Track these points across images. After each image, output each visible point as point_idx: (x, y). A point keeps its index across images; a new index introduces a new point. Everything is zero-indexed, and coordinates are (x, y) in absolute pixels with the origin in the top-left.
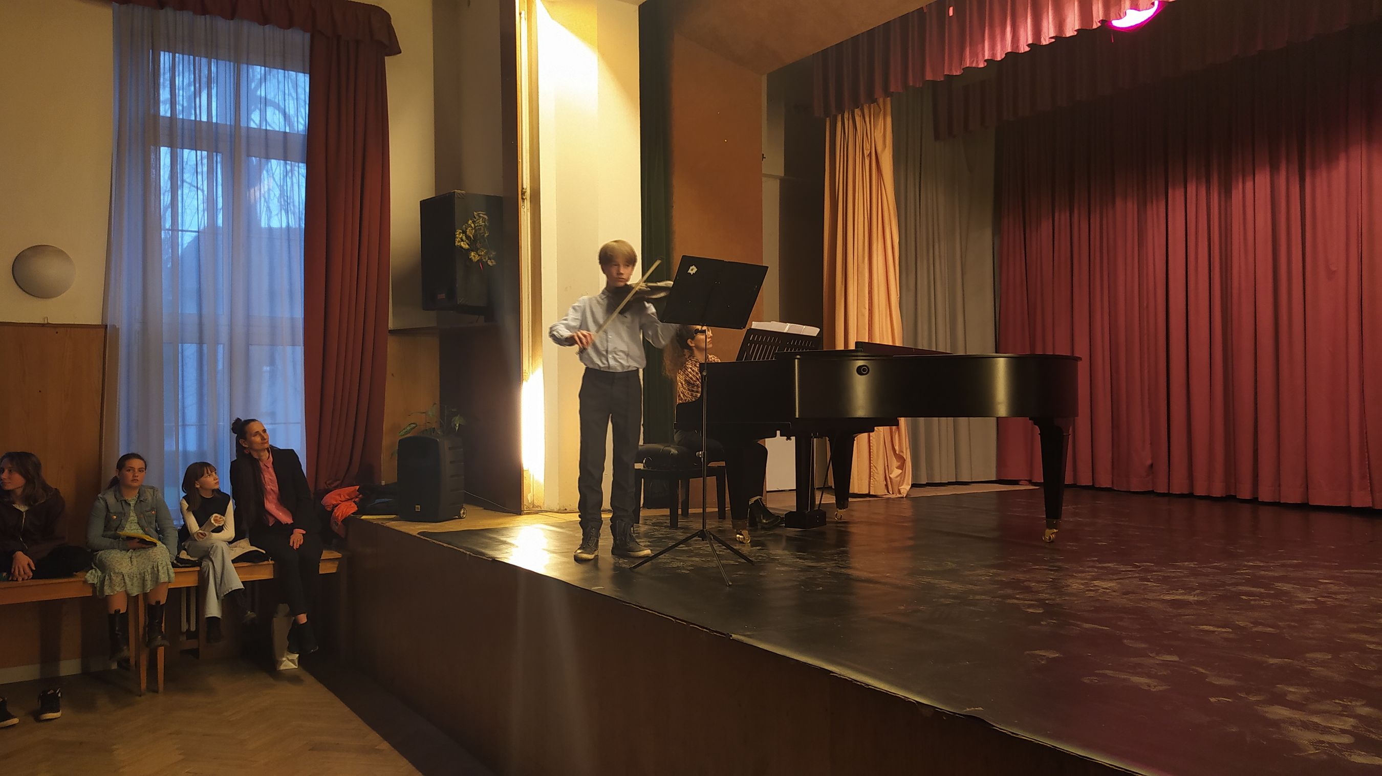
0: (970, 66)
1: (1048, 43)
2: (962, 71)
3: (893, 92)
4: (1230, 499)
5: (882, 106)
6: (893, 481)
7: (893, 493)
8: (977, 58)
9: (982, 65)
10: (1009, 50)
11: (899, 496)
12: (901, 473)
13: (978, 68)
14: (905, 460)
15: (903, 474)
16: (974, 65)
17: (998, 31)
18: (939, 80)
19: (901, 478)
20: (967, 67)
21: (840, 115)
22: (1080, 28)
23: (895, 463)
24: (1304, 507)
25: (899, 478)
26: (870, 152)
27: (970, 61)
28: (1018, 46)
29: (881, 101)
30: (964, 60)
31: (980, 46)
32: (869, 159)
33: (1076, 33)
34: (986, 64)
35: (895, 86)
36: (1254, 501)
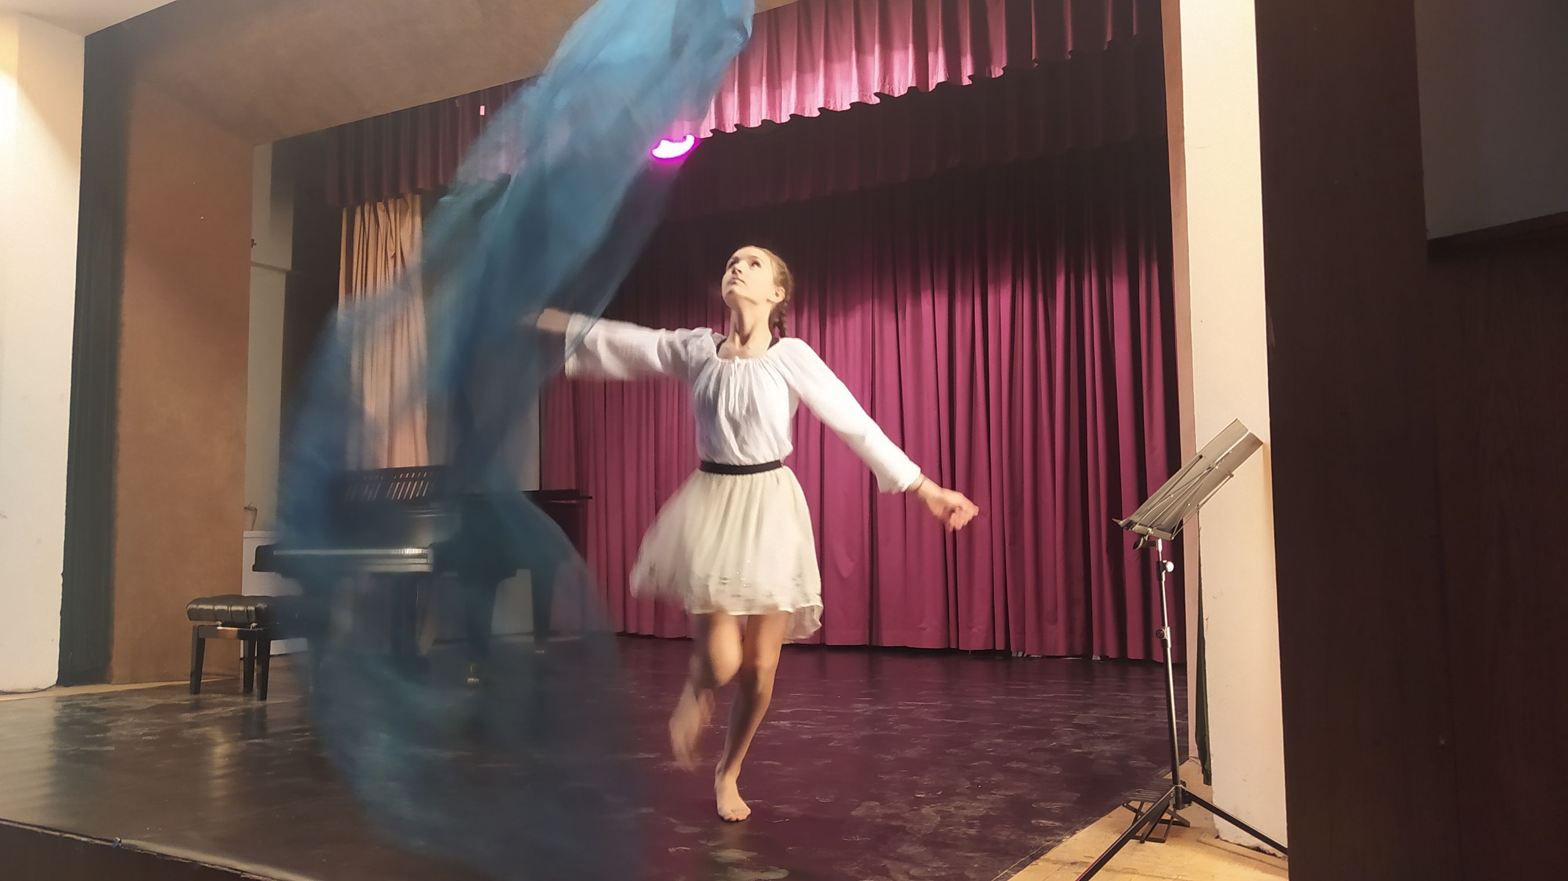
3: (421, 189)
5: (409, 201)
21: (360, 208)
24: (822, 648)
26: (395, 254)
29: (409, 197)
32: (393, 260)
35: (423, 183)
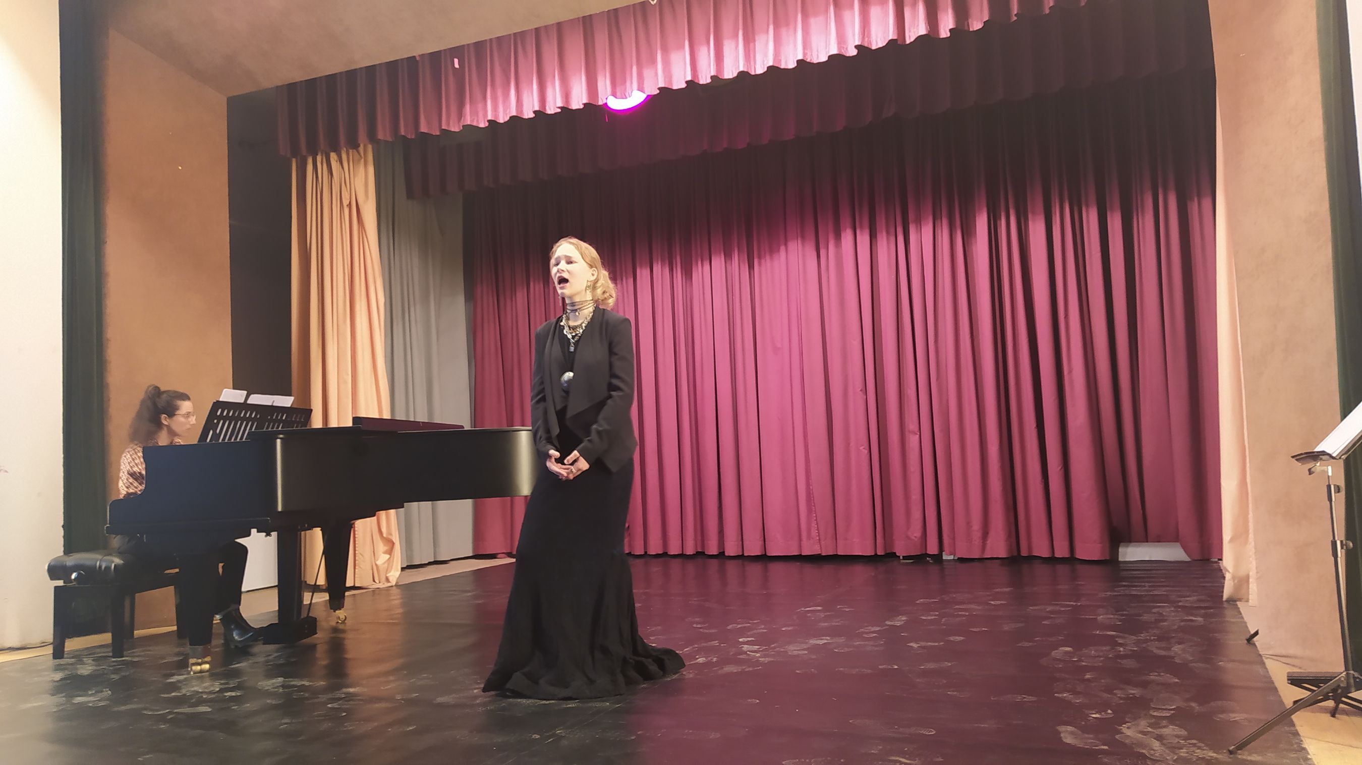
0: (471, 124)
1: (553, 112)
2: (462, 128)
3: (380, 139)
4: (700, 554)
5: (362, 154)
6: (380, 568)
7: (380, 582)
8: (478, 116)
9: (483, 124)
10: (514, 114)
11: (389, 584)
12: (389, 558)
13: (478, 127)
14: (393, 544)
15: (392, 559)
16: (475, 124)
17: (499, 93)
18: (434, 134)
19: (388, 564)
20: (468, 125)
21: (312, 156)
22: (588, 102)
23: (381, 547)
24: (764, 558)
25: (386, 565)
26: (350, 203)
27: (471, 117)
28: (522, 112)
29: (361, 149)
30: (465, 117)
31: (480, 106)
32: (348, 209)
33: (582, 107)
34: (487, 124)
35: (383, 133)
36: (721, 555)
